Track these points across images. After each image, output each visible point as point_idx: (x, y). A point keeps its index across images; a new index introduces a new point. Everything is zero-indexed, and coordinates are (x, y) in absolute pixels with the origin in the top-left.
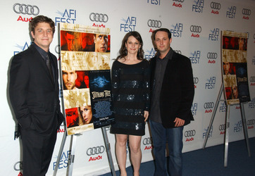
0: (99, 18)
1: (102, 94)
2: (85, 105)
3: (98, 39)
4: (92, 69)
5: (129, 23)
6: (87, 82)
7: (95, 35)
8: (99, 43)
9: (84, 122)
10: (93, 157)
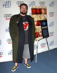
1: (45, 28)
2: (40, 31)
3: (43, 10)
4: (41, 20)
5: (52, 4)
6: (40, 24)
7: (42, 9)
8: (43, 11)
9: (40, 36)
10: (42, 46)
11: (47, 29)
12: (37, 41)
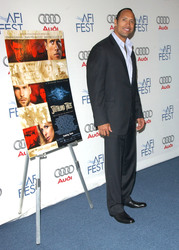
0: (49, 19)
1: (62, 108)
2: (44, 122)
3: (50, 45)
4: (47, 80)
5: (85, 22)
6: (43, 96)
7: (46, 40)
8: (51, 49)
9: (46, 141)
10: (62, 178)
11: (72, 112)
12: (37, 159)
